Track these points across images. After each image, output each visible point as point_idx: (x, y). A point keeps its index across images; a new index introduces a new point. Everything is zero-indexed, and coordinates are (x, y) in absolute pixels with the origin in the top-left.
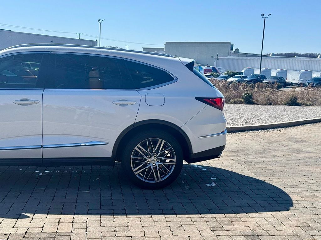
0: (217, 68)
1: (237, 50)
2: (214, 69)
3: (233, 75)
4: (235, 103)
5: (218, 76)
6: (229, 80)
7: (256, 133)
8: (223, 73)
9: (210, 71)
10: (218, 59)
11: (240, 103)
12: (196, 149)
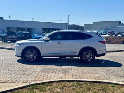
0: (113, 31)
1: (122, 23)
2: (112, 31)
3: (120, 34)
4: (119, 44)
5: (114, 34)
6: (118, 36)
7: (121, 52)
8: (116, 33)
9: (110, 32)
10: (114, 28)
11: (121, 44)
12: (98, 53)
